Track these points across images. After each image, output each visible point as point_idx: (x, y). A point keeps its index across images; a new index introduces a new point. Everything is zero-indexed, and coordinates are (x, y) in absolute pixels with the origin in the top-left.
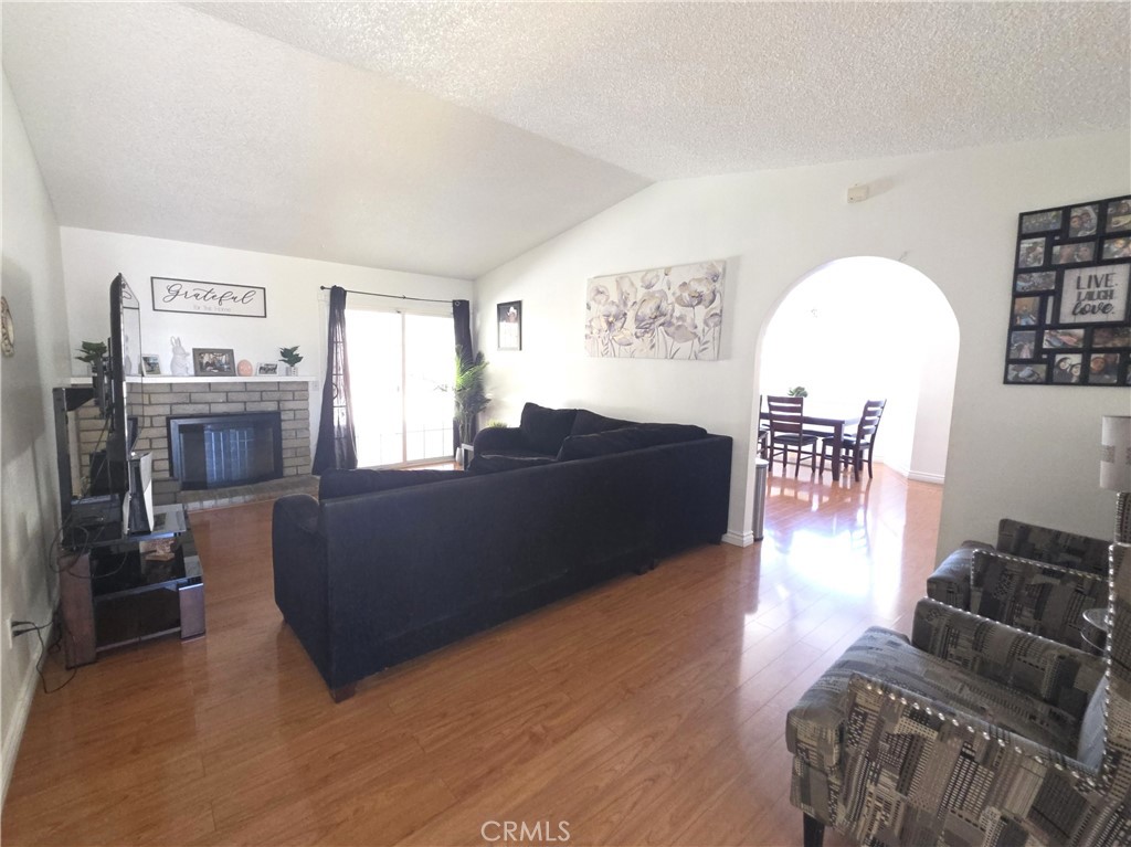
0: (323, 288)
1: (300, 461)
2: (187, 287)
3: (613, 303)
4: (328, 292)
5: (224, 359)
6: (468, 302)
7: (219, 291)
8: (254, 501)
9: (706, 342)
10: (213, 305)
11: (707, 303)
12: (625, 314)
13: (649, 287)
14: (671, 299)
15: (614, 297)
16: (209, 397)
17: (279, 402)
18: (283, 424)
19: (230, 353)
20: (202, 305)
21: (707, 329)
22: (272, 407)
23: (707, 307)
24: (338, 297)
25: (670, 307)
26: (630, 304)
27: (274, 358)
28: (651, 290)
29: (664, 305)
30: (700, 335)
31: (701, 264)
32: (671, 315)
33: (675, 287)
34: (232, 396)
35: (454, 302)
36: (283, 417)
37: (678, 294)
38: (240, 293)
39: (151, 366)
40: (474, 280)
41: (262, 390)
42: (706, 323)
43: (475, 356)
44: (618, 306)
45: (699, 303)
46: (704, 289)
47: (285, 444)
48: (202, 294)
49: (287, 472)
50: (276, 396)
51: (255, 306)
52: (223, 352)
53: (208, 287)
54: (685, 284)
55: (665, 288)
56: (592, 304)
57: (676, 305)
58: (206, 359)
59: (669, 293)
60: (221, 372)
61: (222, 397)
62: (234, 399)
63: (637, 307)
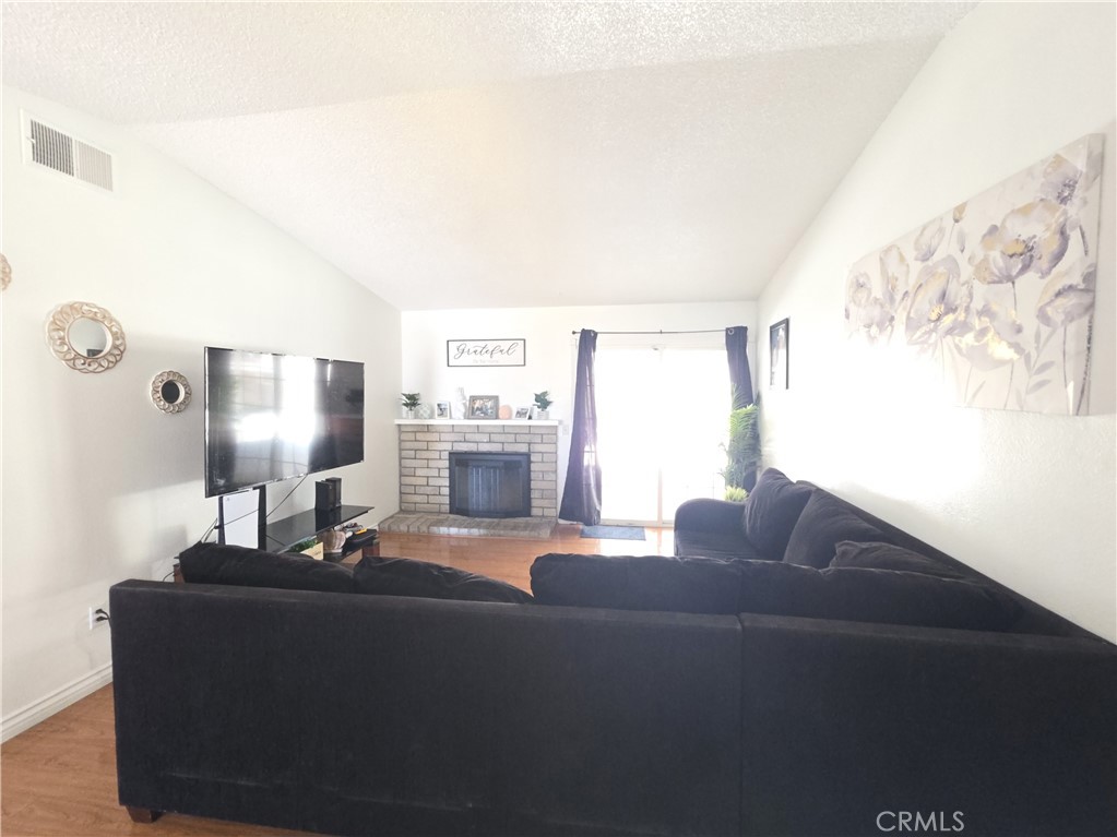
0: (574, 333)
1: (545, 503)
2: (470, 345)
3: (876, 300)
4: (578, 336)
5: (489, 404)
6: (746, 329)
7: (491, 346)
8: (487, 535)
9: (1045, 367)
10: (486, 358)
11: (1044, 263)
12: (892, 318)
13: (926, 256)
14: (967, 271)
15: (878, 290)
16: (477, 437)
17: (529, 444)
18: (532, 465)
19: (496, 399)
20: (479, 359)
21: (1045, 330)
22: (523, 448)
23: (1044, 274)
24: (587, 340)
25: (964, 290)
26: (898, 297)
27: (529, 402)
28: (930, 263)
29: (953, 288)
30: (1030, 348)
31: (1030, 172)
32: (967, 309)
33: (974, 244)
34: (494, 438)
35: (727, 329)
36: (532, 459)
37: (980, 256)
38: (505, 345)
39: (442, 410)
40: (756, 298)
41: (516, 432)
42: (1043, 316)
43: (754, 397)
44: (882, 306)
45: (1025, 268)
46: (1039, 230)
47: (533, 485)
48: (480, 349)
49: (535, 511)
50: (527, 438)
51: (517, 357)
52: (490, 398)
53: (483, 343)
54: (994, 229)
55: (954, 250)
56: (853, 309)
57: (976, 283)
58: (478, 404)
59: (962, 260)
60: (486, 416)
61: (485, 438)
62: (496, 440)
63: (908, 301)
